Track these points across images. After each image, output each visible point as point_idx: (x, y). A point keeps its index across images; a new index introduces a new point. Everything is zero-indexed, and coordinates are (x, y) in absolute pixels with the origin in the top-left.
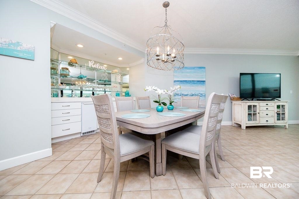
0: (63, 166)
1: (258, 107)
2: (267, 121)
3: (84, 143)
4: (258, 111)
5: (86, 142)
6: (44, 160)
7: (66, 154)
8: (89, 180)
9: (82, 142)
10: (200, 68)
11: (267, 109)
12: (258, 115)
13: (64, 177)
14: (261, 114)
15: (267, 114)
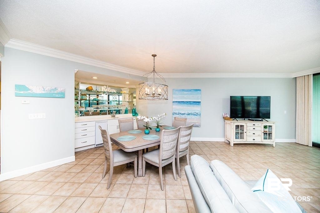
0: (83, 168)
1: (245, 127)
2: (254, 139)
3: (97, 153)
4: (245, 131)
5: (98, 152)
6: (70, 164)
7: (84, 160)
8: (98, 177)
9: (95, 152)
10: (197, 90)
11: (254, 129)
12: (245, 134)
13: (83, 174)
14: (248, 133)
15: (254, 134)
